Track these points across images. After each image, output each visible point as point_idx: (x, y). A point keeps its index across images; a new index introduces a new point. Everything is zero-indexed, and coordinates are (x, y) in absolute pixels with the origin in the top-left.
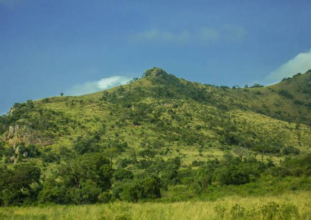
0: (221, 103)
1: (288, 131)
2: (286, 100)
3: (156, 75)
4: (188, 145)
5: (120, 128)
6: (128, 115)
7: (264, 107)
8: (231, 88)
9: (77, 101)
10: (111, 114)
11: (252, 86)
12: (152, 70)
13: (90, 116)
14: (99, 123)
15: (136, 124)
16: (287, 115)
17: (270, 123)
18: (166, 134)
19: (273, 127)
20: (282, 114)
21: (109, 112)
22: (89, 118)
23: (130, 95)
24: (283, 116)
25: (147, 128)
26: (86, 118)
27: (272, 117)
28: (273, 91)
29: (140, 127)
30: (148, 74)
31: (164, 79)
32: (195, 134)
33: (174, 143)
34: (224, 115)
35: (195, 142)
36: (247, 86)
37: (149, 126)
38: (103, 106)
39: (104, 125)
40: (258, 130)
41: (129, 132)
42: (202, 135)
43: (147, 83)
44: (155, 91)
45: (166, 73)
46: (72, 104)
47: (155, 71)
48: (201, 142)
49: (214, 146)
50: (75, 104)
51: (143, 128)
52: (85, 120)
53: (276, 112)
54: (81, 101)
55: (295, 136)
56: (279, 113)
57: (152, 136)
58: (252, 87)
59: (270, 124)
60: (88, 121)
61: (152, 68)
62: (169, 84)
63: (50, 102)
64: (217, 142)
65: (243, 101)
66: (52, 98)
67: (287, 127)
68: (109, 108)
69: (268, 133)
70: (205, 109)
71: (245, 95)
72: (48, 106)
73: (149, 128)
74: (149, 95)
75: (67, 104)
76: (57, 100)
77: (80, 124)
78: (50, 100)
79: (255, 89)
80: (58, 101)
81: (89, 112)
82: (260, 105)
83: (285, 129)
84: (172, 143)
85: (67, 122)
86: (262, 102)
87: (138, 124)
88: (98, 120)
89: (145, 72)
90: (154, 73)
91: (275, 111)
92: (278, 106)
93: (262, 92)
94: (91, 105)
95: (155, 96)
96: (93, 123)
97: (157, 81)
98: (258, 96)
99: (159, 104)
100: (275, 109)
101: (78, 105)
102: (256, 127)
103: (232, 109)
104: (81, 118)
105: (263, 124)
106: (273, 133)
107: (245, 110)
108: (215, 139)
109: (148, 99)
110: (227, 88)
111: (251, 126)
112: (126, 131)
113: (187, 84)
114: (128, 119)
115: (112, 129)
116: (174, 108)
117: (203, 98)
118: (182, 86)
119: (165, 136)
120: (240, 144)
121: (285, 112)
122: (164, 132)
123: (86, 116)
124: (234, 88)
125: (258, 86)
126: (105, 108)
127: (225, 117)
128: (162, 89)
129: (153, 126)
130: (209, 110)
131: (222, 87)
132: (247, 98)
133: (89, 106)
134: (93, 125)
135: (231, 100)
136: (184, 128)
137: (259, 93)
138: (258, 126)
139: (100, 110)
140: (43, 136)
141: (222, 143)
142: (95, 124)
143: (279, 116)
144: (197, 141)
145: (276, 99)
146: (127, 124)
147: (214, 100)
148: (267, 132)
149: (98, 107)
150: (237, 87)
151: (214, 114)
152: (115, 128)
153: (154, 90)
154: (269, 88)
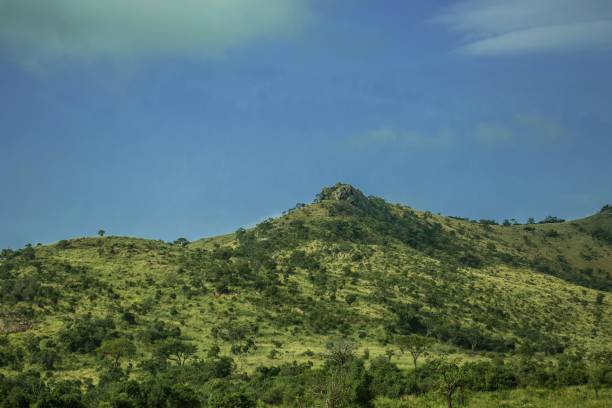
0: (470, 252)
1: (579, 307)
2: (605, 247)
3: (340, 199)
4: (318, 332)
5: (189, 298)
6: (214, 274)
7: (561, 260)
8: (501, 223)
9: (124, 246)
10: (181, 271)
11: (543, 219)
12: (334, 189)
13: (138, 274)
14: (151, 288)
15: (224, 290)
16: (604, 276)
17: (546, 292)
18: (278, 311)
19: (549, 300)
20: (595, 274)
21: (177, 268)
22: (134, 280)
23: (281, 235)
24: (595, 277)
25: (242, 299)
26: (129, 279)
27: (567, 280)
28: (581, 230)
29: (229, 297)
30: (325, 195)
31: (356, 205)
32: (339, 312)
33: (287, 330)
34: (454, 275)
35: (335, 328)
36: (531, 221)
37: (248, 295)
38: (170, 256)
39: (160, 292)
40: (517, 305)
41: (206, 306)
42: (354, 314)
43: (321, 214)
44: (330, 229)
45: (361, 194)
46: (112, 252)
47: (339, 190)
48: (347, 327)
49: (372, 336)
50: (118, 252)
51: (234, 299)
52: (127, 282)
53: (581, 271)
54: (131, 246)
55: (590, 318)
56: (589, 272)
57: (248, 315)
58: (541, 223)
59: (544, 294)
60: (132, 284)
61: (334, 185)
62: (364, 216)
63: (71, 247)
64: (381, 327)
65: (519, 250)
66: (78, 240)
67: (576, 300)
68: (182, 260)
69: (535, 311)
70: (416, 263)
71: (525, 237)
72: (63, 256)
73: (247, 298)
74: (317, 236)
75: (101, 252)
76: (85, 244)
77: (110, 291)
78: (73, 245)
79: (547, 228)
80: (88, 245)
81: (140, 267)
82: (552, 257)
83: (574, 305)
84: (283, 328)
85: (86, 287)
86: (558, 251)
87: (227, 292)
88: (151, 282)
89: (320, 192)
90: (336, 195)
91: (581, 268)
92: (588, 258)
93: (559, 232)
94: (149, 253)
95: (327, 239)
96: (139, 289)
97: (341, 209)
98: (551, 240)
99: (329, 253)
100: (582, 265)
101: (124, 253)
102: (513, 298)
103: (488, 264)
104: (120, 278)
105: (530, 294)
106: (546, 311)
107: (516, 265)
108: (380, 321)
109: (313, 243)
110: (493, 223)
111: (504, 296)
112: (198, 305)
113: (405, 216)
114: (211, 281)
115: (172, 300)
116: (353, 261)
117: (432, 243)
118: (394, 219)
119: (274, 314)
120: (429, 332)
121: (600, 271)
122: (276, 307)
123: (132, 276)
124: (507, 224)
125: (554, 220)
126: (174, 259)
127: (453, 280)
128: (346, 224)
129: (257, 295)
130: (423, 266)
131: (482, 221)
132: (528, 243)
133: (145, 255)
134: (138, 293)
135: (492, 247)
136: (322, 299)
137: (553, 234)
138: (518, 296)
139: (163, 263)
140: (10, 314)
141: (391, 329)
142: (143, 290)
143: (588, 278)
144: (340, 326)
145: (586, 246)
146: (205, 291)
147: (456, 246)
148: (533, 310)
149: (160, 258)
150: (513, 223)
151: (431, 273)
152: (177, 300)
153: (328, 226)
154: (574, 225)
